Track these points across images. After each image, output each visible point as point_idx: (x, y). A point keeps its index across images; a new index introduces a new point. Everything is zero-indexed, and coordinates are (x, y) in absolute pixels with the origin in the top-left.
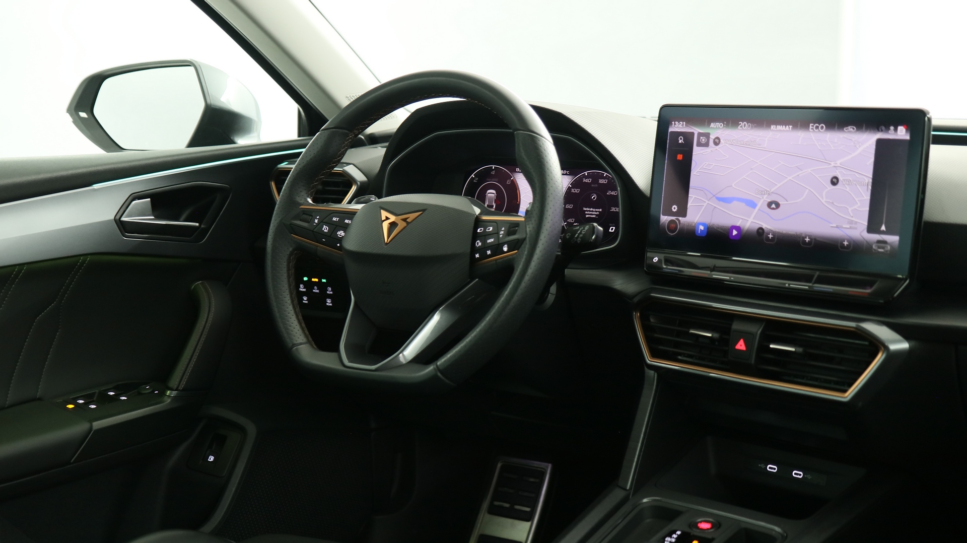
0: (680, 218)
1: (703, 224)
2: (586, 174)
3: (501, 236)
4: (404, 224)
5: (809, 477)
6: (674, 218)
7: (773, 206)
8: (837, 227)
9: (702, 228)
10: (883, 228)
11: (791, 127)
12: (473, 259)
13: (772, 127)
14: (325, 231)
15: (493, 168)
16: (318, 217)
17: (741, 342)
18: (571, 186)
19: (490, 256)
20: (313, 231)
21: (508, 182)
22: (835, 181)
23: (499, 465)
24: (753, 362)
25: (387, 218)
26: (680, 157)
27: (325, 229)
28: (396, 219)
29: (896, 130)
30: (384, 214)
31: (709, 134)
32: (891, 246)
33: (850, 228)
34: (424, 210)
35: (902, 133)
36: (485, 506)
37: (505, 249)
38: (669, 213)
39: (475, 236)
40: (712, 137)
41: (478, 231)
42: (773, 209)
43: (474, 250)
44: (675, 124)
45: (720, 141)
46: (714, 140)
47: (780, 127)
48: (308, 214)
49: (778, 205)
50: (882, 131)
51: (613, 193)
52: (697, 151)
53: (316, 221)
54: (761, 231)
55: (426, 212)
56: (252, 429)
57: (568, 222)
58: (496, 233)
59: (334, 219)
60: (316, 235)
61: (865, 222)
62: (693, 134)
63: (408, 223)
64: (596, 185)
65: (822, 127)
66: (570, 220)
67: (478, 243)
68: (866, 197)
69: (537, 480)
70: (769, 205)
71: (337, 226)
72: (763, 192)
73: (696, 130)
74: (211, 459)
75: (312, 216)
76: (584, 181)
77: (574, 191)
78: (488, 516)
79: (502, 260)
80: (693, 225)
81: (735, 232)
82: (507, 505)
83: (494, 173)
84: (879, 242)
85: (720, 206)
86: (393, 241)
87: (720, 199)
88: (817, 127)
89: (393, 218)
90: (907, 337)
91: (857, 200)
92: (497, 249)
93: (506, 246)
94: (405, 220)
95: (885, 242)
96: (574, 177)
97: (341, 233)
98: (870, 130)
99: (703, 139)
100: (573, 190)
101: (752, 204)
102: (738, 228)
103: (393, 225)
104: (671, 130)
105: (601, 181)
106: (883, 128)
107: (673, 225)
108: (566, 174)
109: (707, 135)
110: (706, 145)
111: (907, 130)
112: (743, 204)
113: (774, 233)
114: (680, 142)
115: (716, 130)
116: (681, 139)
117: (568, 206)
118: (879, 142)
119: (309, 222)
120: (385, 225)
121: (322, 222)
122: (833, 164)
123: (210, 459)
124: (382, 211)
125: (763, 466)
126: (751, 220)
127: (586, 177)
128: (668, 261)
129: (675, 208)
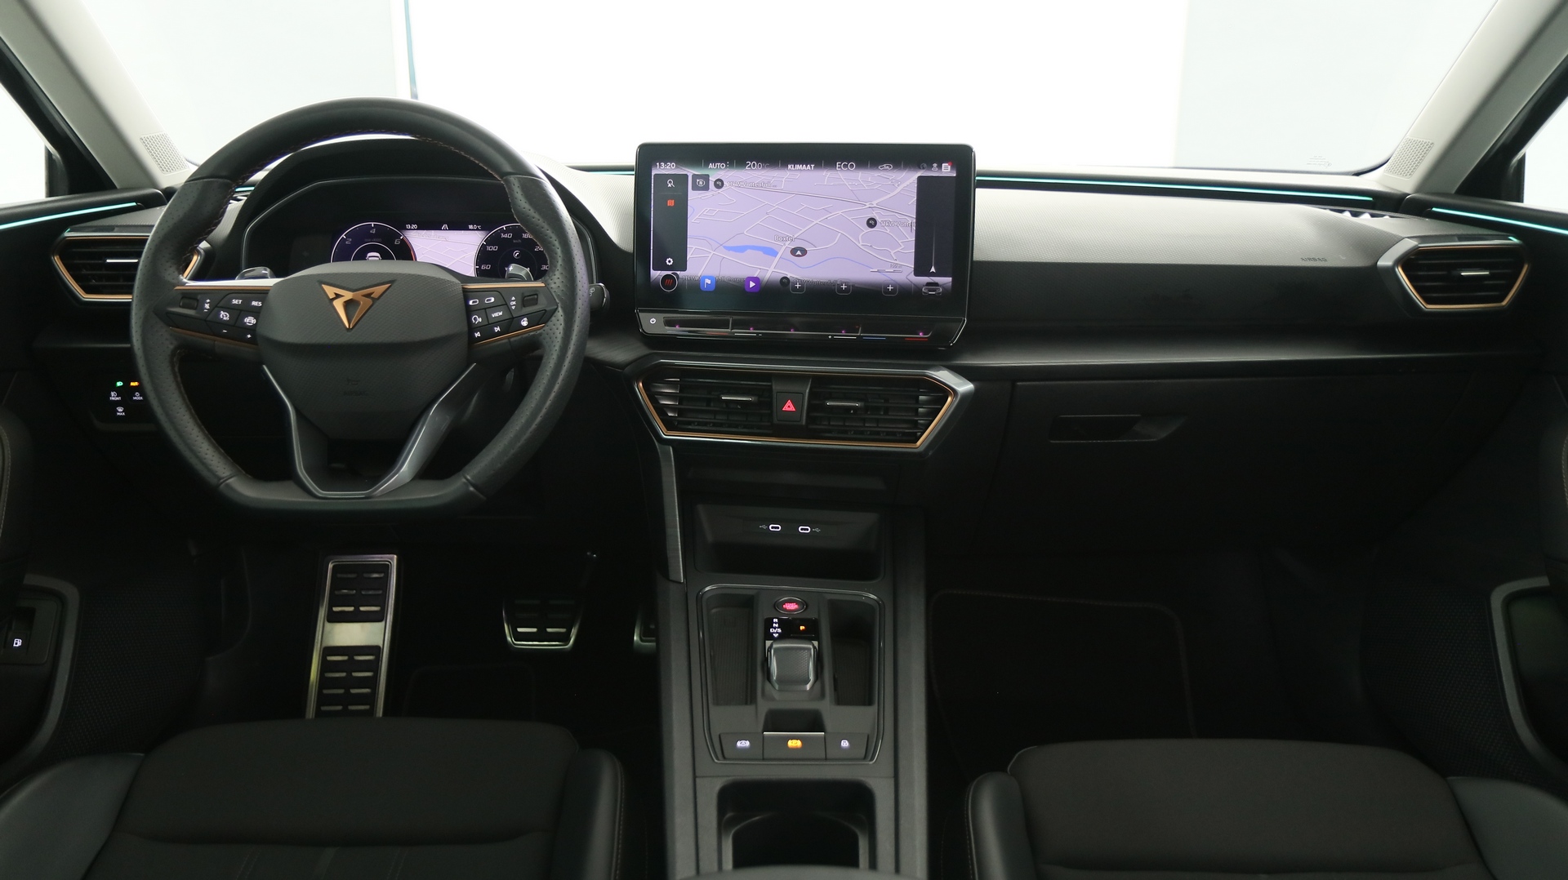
0: (678, 273)
1: (709, 278)
2: (504, 229)
3: (513, 307)
4: (369, 301)
5: (817, 530)
6: (670, 273)
7: (799, 253)
8: (878, 271)
9: (708, 281)
10: (933, 270)
11: (813, 166)
12: (472, 340)
13: (789, 166)
14: (225, 318)
15: (372, 225)
16: (208, 301)
17: (789, 403)
18: (485, 243)
19: (499, 334)
20: (205, 321)
21: (397, 242)
22: (872, 223)
23: (331, 566)
24: (804, 423)
25: (338, 296)
26: (671, 203)
27: (224, 316)
28: (354, 295)
29: (940, 167)
30: (330, 291)
31: (708, 176)
32: (943, 288)
33: (894, 272)
34: (392, 282)
35: (947, 170)
36: (322, 613)
37: (525, 323)
38: (661, 266)
39: (469, 311)
40: (712, 179)
41: (471, 303)
42: (799, 256)
43: (472, 328)
44: (660, 165)
45: (723, 184)
46: (715, 182)
47: (798, 167)
48: (192, 297)
49: (804, 252)
50: (924, 168)
52: (693, 196)
53: (207, 306)
54: (785, 281)
55: (395, 284)
56: (71, 593)
58: (503, 304)
59: (235, 302)
60: (210, 325)
61: (910, 264)
62: (686, 176)
63: (375, 300)
64: (520, 240)
65: (852, 166)
67: (475, 319)
68: (911, 238)
69: (382, 575)
70: (794, 252)
71: (241, 311)
72: (784, 239)
73: (690, 172)
74: (18, 643)
75: (198, 300)
76: (503, 236)
77: (491, 248)
78: (328, 625)
79: (519, 337)
80: (697, 278)
81: (752, 284)
82: (351, 609)
84: (929, 284)
85: (730, 256)
86: (357, 327)
87: (729, 249)
88: (845, 166)
89: (348, 295)
90: (971, 380)
91: (899, 242)
92: (510, 324)
93: (525, 319)
94: (368, 296)
95: (936, 284)
96: (488, 232)
97: (250, 321)
98: (910, 168)
99: (701, 182)
100: (488, 248)
101: (772, 252)
102: (756, 280)
103: (348, 305)
104: (654, 172)
106: (925, 165)
107: (669, 281)
108: (477, 229)
109: (706, 178)
110: (706, 188)
111: (952, 167)
112: (761, 253)
113: (802, 282)
114: (670, 185)
115: (716, 172)
116: (670, 182)
118: (920, 179)
119: (195, 309)
120: (339, 305)
121: (216, 307)
122: (868, 205)
123: (16, 644)
124: (325, 287)
125: (764, 527)
126: (771, 269)
127: (505, 232)
128: (669, 323)
129: (670, 261)
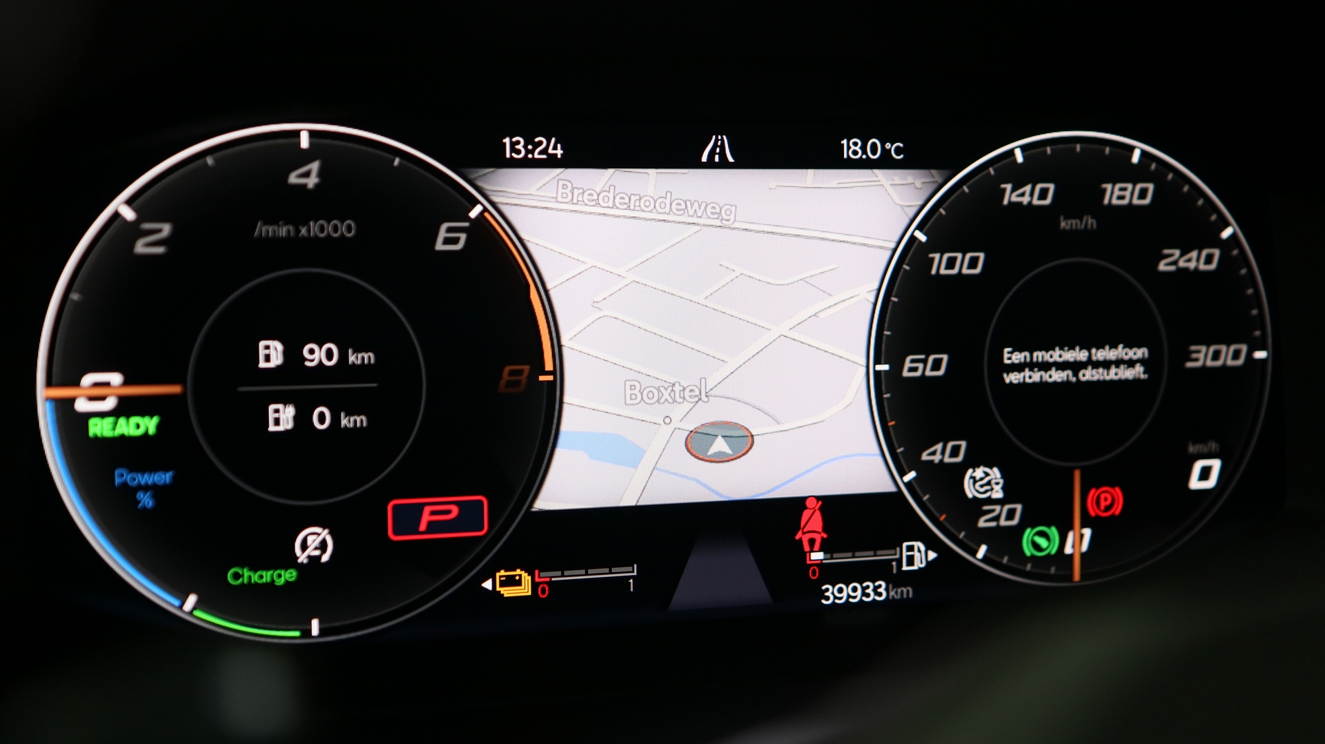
2: (1019, 157)
15: (305, 142)
18: (922, 237)
51: (1194, 261)
57: (927, 470)
64: (1090, 222)
66: (936, 454)
76: (1011, 196)
77: (951, 263)
83: (312, 182)
96: (936, 175)
100: (939, 264)
105: (1117, 194)
117: (914, 367)
127: (1020, 177)
